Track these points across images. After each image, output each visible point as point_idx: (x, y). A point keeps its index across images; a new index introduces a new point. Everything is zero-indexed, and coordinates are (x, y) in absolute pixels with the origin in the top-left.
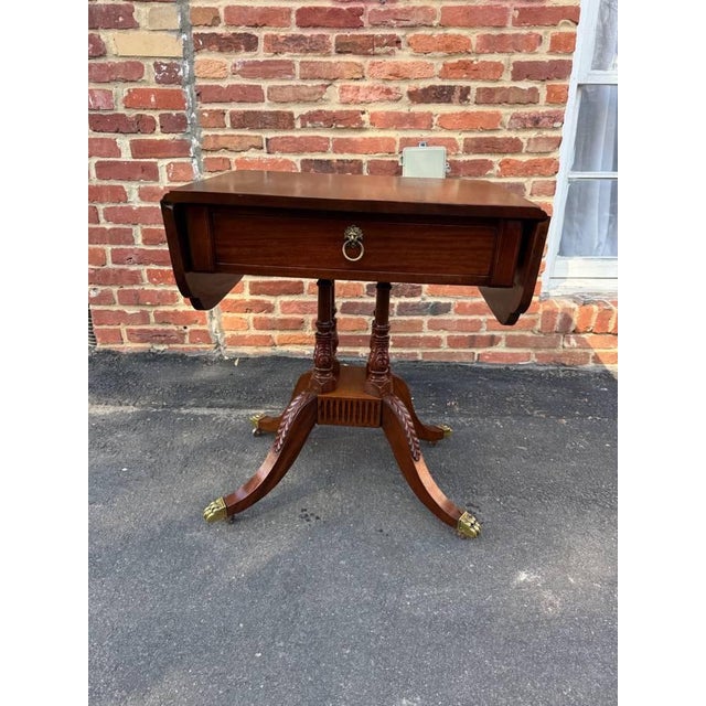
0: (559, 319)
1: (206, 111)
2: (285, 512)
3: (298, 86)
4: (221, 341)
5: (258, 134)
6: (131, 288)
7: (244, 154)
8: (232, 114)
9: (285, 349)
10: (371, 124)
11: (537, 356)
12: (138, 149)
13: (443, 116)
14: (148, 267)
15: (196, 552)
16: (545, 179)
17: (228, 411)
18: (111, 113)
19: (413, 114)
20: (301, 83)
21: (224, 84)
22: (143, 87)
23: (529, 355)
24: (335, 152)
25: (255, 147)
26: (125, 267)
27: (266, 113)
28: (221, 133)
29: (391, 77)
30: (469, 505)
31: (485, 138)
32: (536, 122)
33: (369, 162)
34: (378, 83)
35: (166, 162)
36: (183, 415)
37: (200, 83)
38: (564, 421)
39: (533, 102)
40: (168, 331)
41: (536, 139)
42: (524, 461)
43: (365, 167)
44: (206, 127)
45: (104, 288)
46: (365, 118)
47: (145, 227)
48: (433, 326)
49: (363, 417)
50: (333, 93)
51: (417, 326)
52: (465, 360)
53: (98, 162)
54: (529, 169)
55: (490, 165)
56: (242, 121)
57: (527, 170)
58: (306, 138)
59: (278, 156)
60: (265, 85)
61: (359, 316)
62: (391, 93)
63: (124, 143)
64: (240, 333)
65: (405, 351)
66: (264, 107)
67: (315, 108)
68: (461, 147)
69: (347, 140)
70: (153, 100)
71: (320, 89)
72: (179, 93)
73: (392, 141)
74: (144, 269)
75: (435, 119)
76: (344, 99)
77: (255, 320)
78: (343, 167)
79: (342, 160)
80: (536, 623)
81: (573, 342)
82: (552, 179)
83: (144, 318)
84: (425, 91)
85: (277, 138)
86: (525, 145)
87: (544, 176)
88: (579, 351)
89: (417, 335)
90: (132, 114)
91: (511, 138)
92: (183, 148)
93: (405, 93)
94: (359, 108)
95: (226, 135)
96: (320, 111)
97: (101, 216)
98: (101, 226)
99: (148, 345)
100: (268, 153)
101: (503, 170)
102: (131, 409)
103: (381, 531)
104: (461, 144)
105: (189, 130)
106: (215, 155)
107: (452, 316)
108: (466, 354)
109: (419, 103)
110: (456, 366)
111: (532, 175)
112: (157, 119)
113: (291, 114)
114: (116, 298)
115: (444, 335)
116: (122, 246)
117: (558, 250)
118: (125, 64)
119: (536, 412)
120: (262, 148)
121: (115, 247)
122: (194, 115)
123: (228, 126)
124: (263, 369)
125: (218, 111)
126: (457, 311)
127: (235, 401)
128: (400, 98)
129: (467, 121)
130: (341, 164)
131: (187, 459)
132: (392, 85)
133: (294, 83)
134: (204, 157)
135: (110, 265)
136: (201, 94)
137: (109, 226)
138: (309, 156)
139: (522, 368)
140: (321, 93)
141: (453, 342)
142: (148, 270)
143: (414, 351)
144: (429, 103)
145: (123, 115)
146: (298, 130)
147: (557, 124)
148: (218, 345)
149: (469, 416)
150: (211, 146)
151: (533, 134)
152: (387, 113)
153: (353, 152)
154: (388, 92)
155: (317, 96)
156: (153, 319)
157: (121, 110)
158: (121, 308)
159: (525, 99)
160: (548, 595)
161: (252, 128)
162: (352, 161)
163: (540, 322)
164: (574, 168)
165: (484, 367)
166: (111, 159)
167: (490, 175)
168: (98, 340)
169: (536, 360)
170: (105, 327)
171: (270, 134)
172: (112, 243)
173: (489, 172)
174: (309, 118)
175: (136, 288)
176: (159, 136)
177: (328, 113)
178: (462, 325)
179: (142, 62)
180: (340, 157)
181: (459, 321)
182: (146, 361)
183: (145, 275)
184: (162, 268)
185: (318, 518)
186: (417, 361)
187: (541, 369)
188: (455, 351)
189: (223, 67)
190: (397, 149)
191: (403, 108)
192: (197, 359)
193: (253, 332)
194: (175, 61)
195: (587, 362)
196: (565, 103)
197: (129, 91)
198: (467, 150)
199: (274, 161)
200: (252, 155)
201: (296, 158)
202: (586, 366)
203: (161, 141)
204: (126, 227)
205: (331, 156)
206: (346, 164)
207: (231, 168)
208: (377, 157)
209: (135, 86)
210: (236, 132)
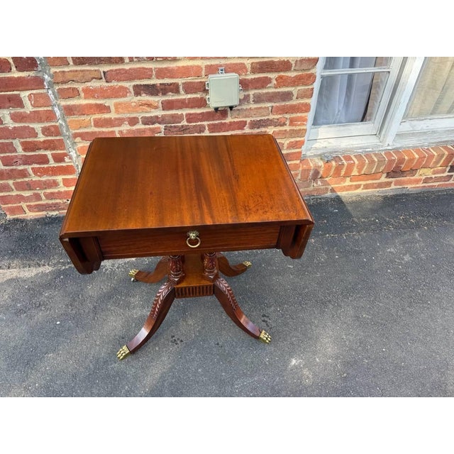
0: (311, 173)
5: (96, 68)
6: (22, 180)
7: (88, 84)
14: (32, 166)
15: (118, 379)
16: (307, 87)
24: (158, 78)
25: (96, 78)
26: (14, 167)
28: (66, 69)
30: (264, 316)
33: (183, 84)
35: (27, 93)
40: (57, 204)
41: (300, 61)
42: (291, 277)
43: (181, 88)
44: (53, 66)
47: (22, 140)
49: (203, 292)
54: (296, 81)
55: (268, 80)
56: (82, 59)
57: (294, 82)
58: (134, 69)
59: (114, 84)
68: (249, 69)
69: (166, 69)
73: (199, 68)
74: (29, 168)
79: (164, 84)
81: (319, 183)
82: (310, 87)
83: (38, 197)
85: (112, 71)
86: (294, 65)
87: (306, 85)
88: (322, 187)
91: (283, 61)
92: (38, 83)
95: (71, 71)
99: (44, 213)
100: (107, 82)
101: (278, 83)
102: (48, 269)
103: (218, 344)
104: (249, 67)
105: (40, 68)
106: (65, 86)
111: (298, 85)
112: (11, 62)
114: (13, 187)
116: (8, 154)
120: (101, 78)
121: (2, 155)
122: (41, 57)
123: (71, 64)
130: (163, 87)
131: (95, 307)
134: (57, 88)
135: (2, 167)
138: (138, 82)
142: (32, 169)
146: (127, 63)
150: (60, 79)
153: (171, 77)
156: (43, 198)
158: (19, 193)
160: (306, 372)
162: (171, 84)
163: (300, 175)
167: (270, 87)
168: (7, 213)
170: (10, 205)
171: (106, 68)
173: (269, 85)
175: (27, 179)
176: (16, 74)
180: (162, 81)
182: (46, 224)
183: (30, 171)
184: (42, 166)
185: (182, 341)
190: (203, 73)
195: (327, 193)
198: (254, 71)
199: (112, 88)
200: (95, 84)
201: (129, 85)
202: (326, 195)
203: (19, 78)
204: (7, 141)
205: (158, 82)
206: (167, 87)
207: (79, 95)
208: (189, 80)
210: (79, 68)
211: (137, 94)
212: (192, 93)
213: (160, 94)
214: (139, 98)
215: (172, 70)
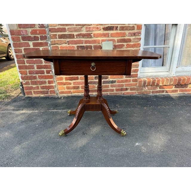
0: (143, 83)
1: (52, 34)
2: (79, 133)
3: (75, 27)
4: (58, 93)
5: (65, 40)
6: (34, 80)
7: (62, 45)
8: (59, 35)
9: (74, 94)
10: (94, 36)
11: (138, 92)
12: (34, 45)
13: (112, 34)
14: (38, 75)
17: (61, 110)
18: (27, 36)
19: (104, 33)
20: (76, 27)
21: (56, 28)
22: (35, 29)
23: (136, 92)
26: (32, 75)
27: (67, 34)
28: (56, 40)
31: (122, 39)
32: (134, 34)
33: (93, 46)
34: (95, 26)
35: (42, 48)
36: (50, 112)
37: (50, 27)
38: (145, 108)
39: (134, 29)
40: (44, 91)
41: (135, 39)
42: (136, 118)
43: (93, 47)
44: (52, 39)
45: (27, 81)
46: (92, 35)
47: (37, 64)
48: (112, 86)
49: (97, 109)
50: (84, 29)
51: (108, 87)
52: (120, 94)
53: (24, 48)
54: (133, 46)
55: (124, 45)
56: (61, 37)
58: (78, 40)
59: (71, 45)
60: (67, 27)
61: (93, 85)
63: (31, 43)
64: (63, 91)
66: (66, 33)
67: (79, 33)
68: (117, 41)
69: (88, 40)
70: (38, 32)
71: (81, 28)
72: (45, 30)
73: (99, 40)
74: (37, 75)
75: (110, 35)
76: (87, 30)
77: (66, 87)
78: (87, 47)
79: (87, 46)
80: (140, 154)
81: (147, 88)
82: (139, 48)
83: (38, 88)
84: (107, 28)
85: (70, 41)
86: (132, 40)
87: (137, 47)
88: (148, 90)
89: (108, 89)
90: (32, 36)
91: (128, 39)
92: (46, 44)
93: (102, 28)
94: (91, 32)
96: (81, 34)
97: (26, 62)
98: (25, 65)
99: (39, 95)
100: (68, 44)
101: (127, 46)
102: (36, 111)
103: (102, 136)
104: (116, 40)
105: (47, 39)
106: (55, 46)
107: (116, 84)
108: (120, 93)
109: (105, 30)
110: (118, 96)
111: (134, 47)
112: (39, 37)
113: (74, 35)
114: (30, 83)
115: (114, 88)
116: (31, 70)
117: (141, 66)
119: (138, 106)
120: (66, 43)
121: (29, 70)
122: (49, 36)
123: (58, 38)
124: (69, 99)
125: (55, 34)
126: (117, 82)
127: (63, 108)
128: (101, 30)
129: (118, 35)
130: (86, 47)
133: (74, 27)
134: (52, 46)
135: (28, 75)
136: (50, 30)
137: (28, 65)
138: (78, 45)
139: (134, 96)
140: (81, 29)
141: (117, 90)
142: (38, 76)
143: (107, 93)
144: (108, 30)
145: (30, 36)
146: (75, 38)
147: (140, 35)
148: (57, 94)
149: (122, 108)
150: (53, 43)
151: (134, 37)
152: (98, 33)
153: (89, 43)
154: (98, 28)
155: (80, 30)
156: (40, 88)
157: (30, 35)
158: (31, 86)
159: (132, 29)
160: (143, 148)
161: (64, 38)
162: (89, 46)
163: (138, 84)
164: (145, 45)
165: (125, 96)
166: (28, 48)
167: (124, 48)
168: (26, 94)
169: (138, 94)
170: (27, 91)
171: (68, 40)
172: (29, 69)
173: (124, 47)
174: (78, 35)
175: (35, 80)
176: (40, 41)
177: (83, 34)
178: (119, 86)
180: (86, 45)
181: (118, 85)
182: (39, 99)
183: (37, 77)
184: (42, 75)
185: (87, 134)
186: (108, 95)
187: (139, 96)
188: (118, 92)
190: (101, 42)
191: (101, 32)
192: (52, 98)
193: (66, 90)
195: (150, 93)
196: (141, 29)
197: (32, 30)
198: (118, 42)
199: (70, 47)
200: (64, 45)
201: (75, 46)
202: (150, 94)
203: (41, 43)
204: (32, 65)
205: (84, 45)
208: (95, 44)
209: (33, 29)
210: (60, 40)
213: (85, 49)
215: (90, 41)
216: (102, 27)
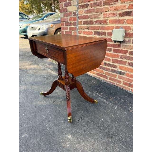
1: (79, 21)
3: (95, 14)
5: (87, 26)
7: (84, 30)
8: (83, 22)
10: (109, 23)
12: (71, 29)
13: (128, 20)
18: (67, 22)
19: (120, 20)
21: (82, 15)
22: (71, 17)
24: (101, 30)
27: (89, 21)
28: (81, 25)
29: (115, 10)
33: (108, 32)
34: (112, 12)
35: (73, 31)
37: (79, 15)
43: (107, 34)
44: (79, 24)
46: (108, 21)
48: (119, 77)
50: (102, 16)
51: (115, 76)
53: (65, 31)
56: (86, 23)
58: (95, 26)
59: (90, 30)
60: (89, 15)
61: (102, 70)
62: (115, 14)
63: (68, 27)
65: (112, 81)
66: (88, 20)
69: (104, 27)
70: (72, 19)
72: (76, 18)
73: (113, 27)
75: (125, 21)
76: (104, 17)
79: (102, 32)
84: (123, 13)
85: (90, 26)
89: (115, 78)
90: (70, 22)
92: (76, 29)
94: (107, 19)
96: (98, 20)
100: (88, 30)
104: (132, 28)
105: (77, 25)
106: (80, 30)
107: (124, 76)
108: (128, 88)
109: (121, 16)
112: (73, 23)
113: (93, 21)
115: (122, 81)
118: (69, 13)
120: (87, 29)
122: (77, 22)
125: (81, 21)
126: (126, 75)
128: (117, 16)
130: (101, 33)
132: (115, 12)
133: (94, 14)
136: (79, 18)
138: (96, 31)
140: (99, 16)
141: (125, 84)
143: (114, 82)
144: (124, 16)
146: (94, 25)
150: (79, 28)
152: (113, 20)
153: (104, 30)
154: (114, 14)
155: (98, 16)
162: (104, 32)
166: (67, 31)
174: (96, 22)
177: (100, 20)
178: (127, 80)
179: (71, 12)
180: (102, 31)
181: (127, 78)
186: (115, 85)
188: (125, 86)
189: (82, 12)
191: (117, 18)
194: (76, 11)
199: (89, 32)
200: (86, 30)
201: (93, 31)
203: (73, 27)
205: (100, 31)
206: (103, 33)
207: (82, 33)
208: (110, 31)
209: (70, 17)
210: (84, 25)
211: (95, 34)
212: (110, 36)
213: (100, 35)
214: (95, 36)
215: (105, 27)
216: (118, 13)
